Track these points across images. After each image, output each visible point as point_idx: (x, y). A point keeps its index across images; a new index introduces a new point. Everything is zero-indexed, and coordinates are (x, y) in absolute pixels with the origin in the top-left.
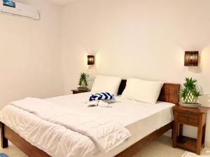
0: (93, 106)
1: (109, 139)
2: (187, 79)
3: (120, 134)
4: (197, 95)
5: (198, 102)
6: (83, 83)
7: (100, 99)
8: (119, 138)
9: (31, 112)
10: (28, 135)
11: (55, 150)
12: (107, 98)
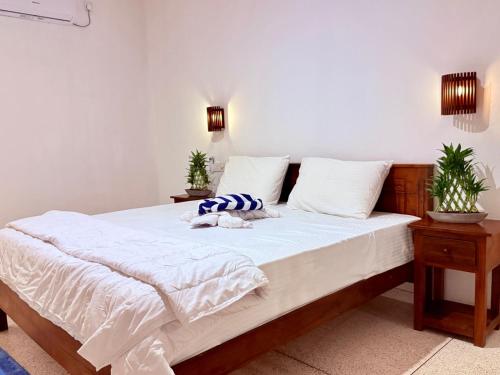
0: (207, 225)
1: (204, 292)
2: (447, 150)
3: (238, 281)
4: (474, 189)
5: (479, 208)
6: (198, 177)
7: (222, 208)
8: (231, 288)
9: (46, 241)
10: (32, 294)
11: (81, 321)
12: (240, 205)
